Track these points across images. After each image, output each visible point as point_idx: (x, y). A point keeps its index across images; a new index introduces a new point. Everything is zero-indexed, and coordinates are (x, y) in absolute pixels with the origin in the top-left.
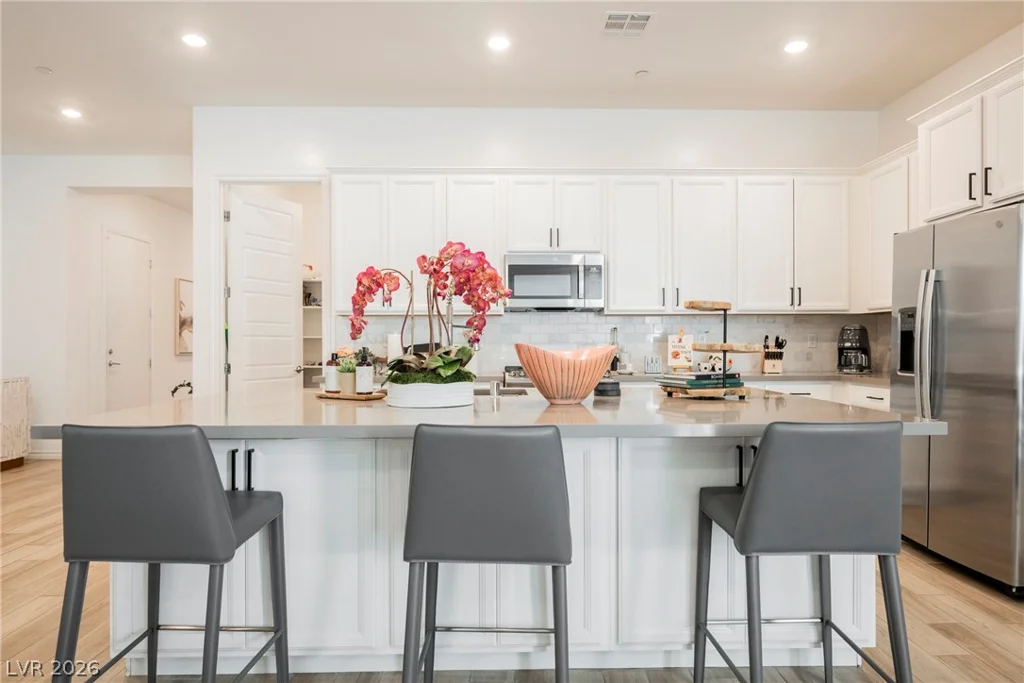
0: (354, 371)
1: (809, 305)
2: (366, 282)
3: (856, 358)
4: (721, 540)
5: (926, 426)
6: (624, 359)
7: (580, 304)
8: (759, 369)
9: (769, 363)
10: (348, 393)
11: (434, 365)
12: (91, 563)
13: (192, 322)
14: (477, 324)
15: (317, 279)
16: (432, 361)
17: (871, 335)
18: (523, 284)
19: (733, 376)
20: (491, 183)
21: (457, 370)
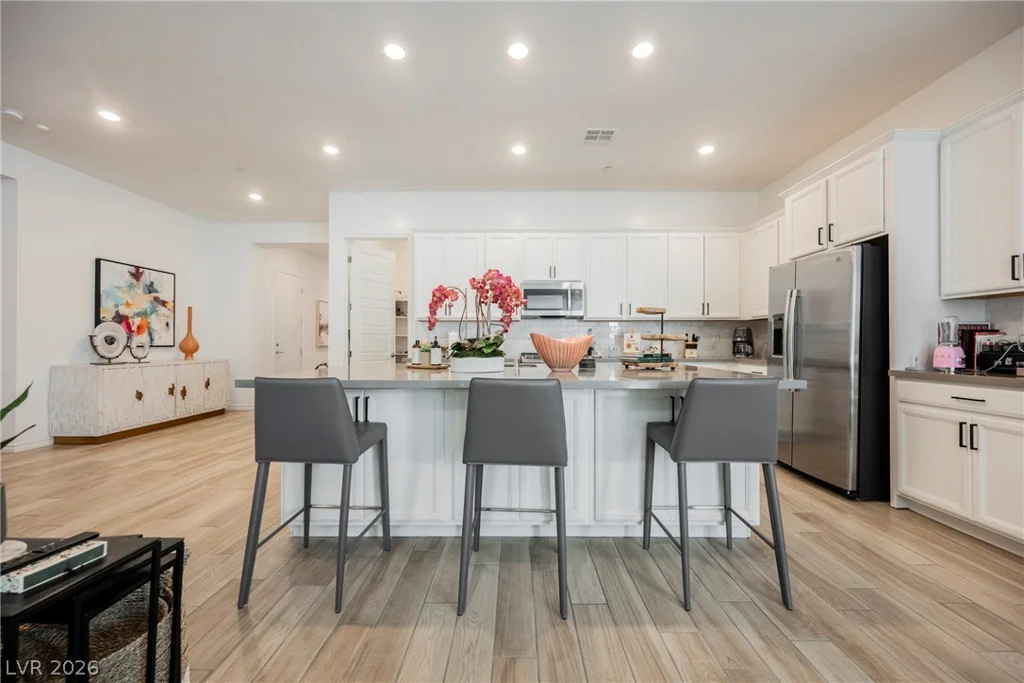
0: (430, 351)
1: (714, 315)
2: (437, 294)
3: (745, 348)
4: (661, 454)
5: (789, 383)
6: (596, 348)
7: (568, 313)
8: (682, 355)
9: (688, 351)
10: (426, 365)
11: (480, 346)
12: (272, 463)
13: (327, 327)
14: (507, 322)
15: (405, 300)
16: (478, 345)
17: (754, 333)
18: (533, 302)
19: (667, 355)
20: (513, 238)
21: (493, 349)
